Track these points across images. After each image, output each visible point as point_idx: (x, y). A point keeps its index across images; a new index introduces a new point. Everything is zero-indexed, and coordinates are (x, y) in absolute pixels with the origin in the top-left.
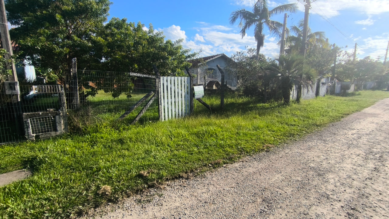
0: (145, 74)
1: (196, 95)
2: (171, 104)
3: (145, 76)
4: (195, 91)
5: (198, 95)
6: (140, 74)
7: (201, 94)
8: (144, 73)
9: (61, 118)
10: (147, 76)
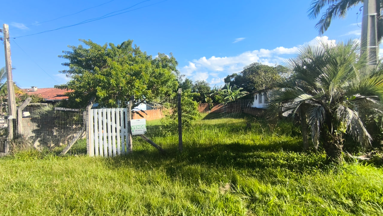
0: (68, 108)
1: (133, 131)
2: (103, 139)
3: (68, 109)
4: (131, 125)
5: (137, 131)
6: (64, 108)
7: (142, 129)
8: (66, 107)
9: (7, 143)
10: (70, 110)
